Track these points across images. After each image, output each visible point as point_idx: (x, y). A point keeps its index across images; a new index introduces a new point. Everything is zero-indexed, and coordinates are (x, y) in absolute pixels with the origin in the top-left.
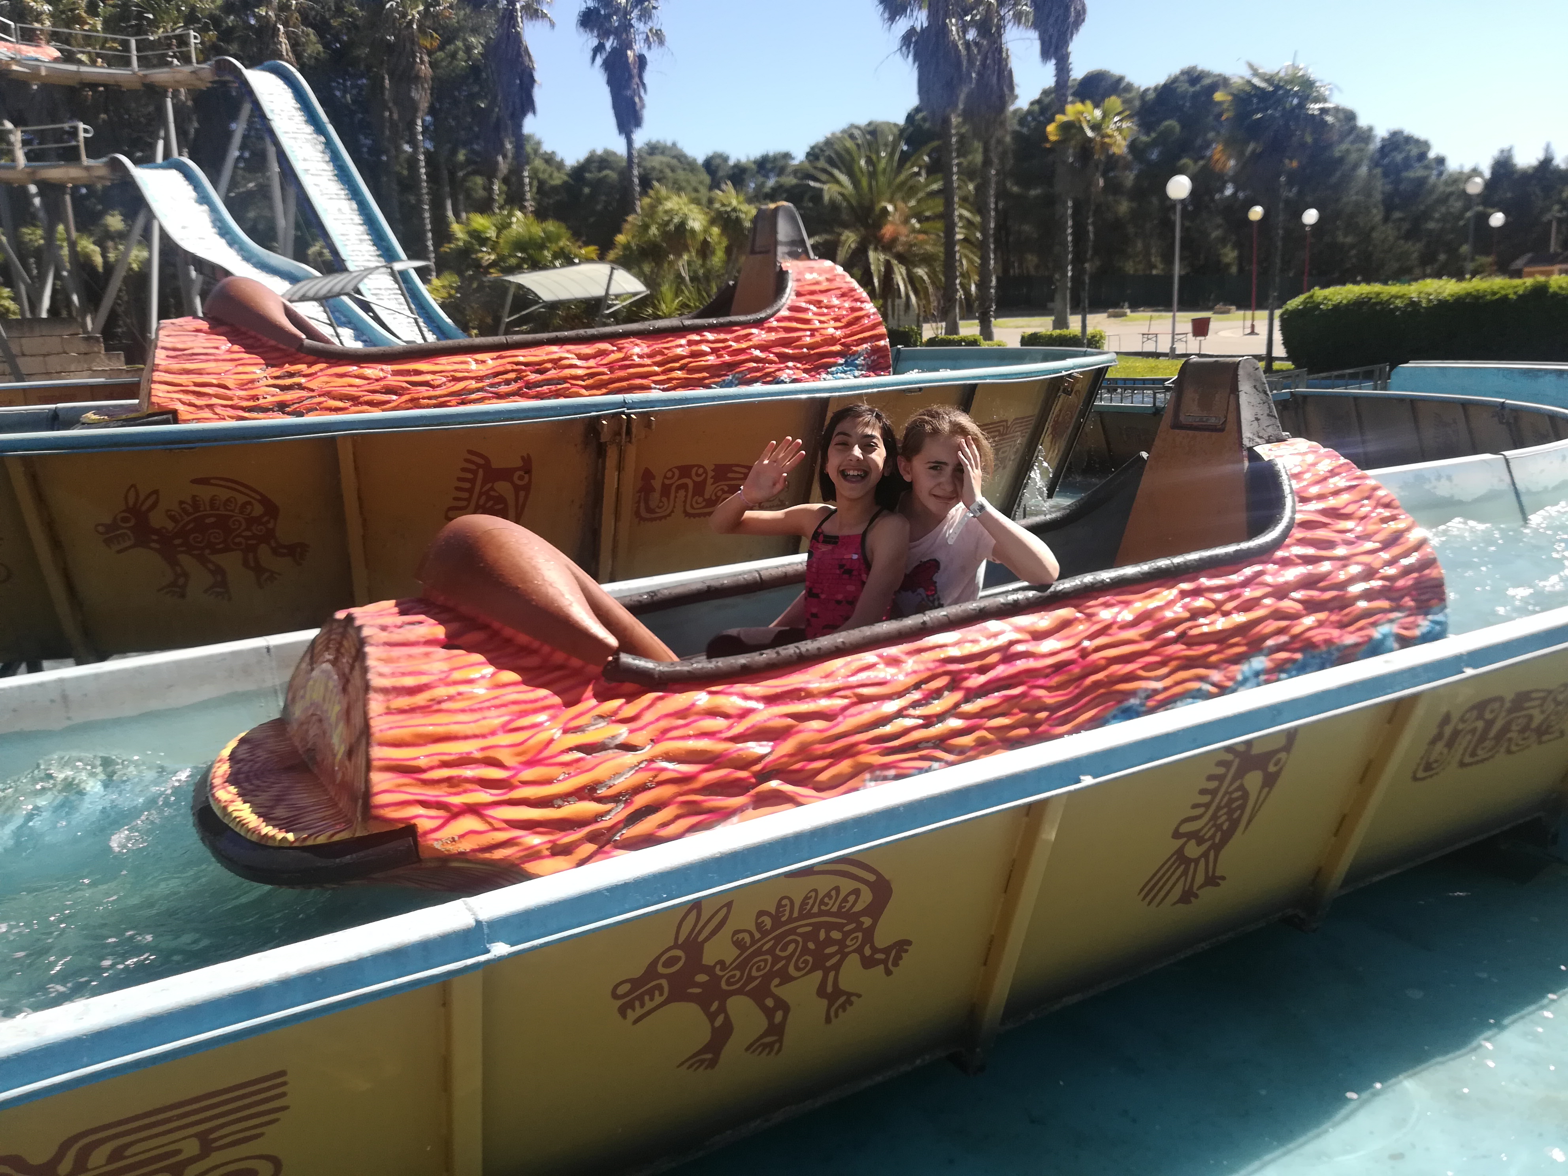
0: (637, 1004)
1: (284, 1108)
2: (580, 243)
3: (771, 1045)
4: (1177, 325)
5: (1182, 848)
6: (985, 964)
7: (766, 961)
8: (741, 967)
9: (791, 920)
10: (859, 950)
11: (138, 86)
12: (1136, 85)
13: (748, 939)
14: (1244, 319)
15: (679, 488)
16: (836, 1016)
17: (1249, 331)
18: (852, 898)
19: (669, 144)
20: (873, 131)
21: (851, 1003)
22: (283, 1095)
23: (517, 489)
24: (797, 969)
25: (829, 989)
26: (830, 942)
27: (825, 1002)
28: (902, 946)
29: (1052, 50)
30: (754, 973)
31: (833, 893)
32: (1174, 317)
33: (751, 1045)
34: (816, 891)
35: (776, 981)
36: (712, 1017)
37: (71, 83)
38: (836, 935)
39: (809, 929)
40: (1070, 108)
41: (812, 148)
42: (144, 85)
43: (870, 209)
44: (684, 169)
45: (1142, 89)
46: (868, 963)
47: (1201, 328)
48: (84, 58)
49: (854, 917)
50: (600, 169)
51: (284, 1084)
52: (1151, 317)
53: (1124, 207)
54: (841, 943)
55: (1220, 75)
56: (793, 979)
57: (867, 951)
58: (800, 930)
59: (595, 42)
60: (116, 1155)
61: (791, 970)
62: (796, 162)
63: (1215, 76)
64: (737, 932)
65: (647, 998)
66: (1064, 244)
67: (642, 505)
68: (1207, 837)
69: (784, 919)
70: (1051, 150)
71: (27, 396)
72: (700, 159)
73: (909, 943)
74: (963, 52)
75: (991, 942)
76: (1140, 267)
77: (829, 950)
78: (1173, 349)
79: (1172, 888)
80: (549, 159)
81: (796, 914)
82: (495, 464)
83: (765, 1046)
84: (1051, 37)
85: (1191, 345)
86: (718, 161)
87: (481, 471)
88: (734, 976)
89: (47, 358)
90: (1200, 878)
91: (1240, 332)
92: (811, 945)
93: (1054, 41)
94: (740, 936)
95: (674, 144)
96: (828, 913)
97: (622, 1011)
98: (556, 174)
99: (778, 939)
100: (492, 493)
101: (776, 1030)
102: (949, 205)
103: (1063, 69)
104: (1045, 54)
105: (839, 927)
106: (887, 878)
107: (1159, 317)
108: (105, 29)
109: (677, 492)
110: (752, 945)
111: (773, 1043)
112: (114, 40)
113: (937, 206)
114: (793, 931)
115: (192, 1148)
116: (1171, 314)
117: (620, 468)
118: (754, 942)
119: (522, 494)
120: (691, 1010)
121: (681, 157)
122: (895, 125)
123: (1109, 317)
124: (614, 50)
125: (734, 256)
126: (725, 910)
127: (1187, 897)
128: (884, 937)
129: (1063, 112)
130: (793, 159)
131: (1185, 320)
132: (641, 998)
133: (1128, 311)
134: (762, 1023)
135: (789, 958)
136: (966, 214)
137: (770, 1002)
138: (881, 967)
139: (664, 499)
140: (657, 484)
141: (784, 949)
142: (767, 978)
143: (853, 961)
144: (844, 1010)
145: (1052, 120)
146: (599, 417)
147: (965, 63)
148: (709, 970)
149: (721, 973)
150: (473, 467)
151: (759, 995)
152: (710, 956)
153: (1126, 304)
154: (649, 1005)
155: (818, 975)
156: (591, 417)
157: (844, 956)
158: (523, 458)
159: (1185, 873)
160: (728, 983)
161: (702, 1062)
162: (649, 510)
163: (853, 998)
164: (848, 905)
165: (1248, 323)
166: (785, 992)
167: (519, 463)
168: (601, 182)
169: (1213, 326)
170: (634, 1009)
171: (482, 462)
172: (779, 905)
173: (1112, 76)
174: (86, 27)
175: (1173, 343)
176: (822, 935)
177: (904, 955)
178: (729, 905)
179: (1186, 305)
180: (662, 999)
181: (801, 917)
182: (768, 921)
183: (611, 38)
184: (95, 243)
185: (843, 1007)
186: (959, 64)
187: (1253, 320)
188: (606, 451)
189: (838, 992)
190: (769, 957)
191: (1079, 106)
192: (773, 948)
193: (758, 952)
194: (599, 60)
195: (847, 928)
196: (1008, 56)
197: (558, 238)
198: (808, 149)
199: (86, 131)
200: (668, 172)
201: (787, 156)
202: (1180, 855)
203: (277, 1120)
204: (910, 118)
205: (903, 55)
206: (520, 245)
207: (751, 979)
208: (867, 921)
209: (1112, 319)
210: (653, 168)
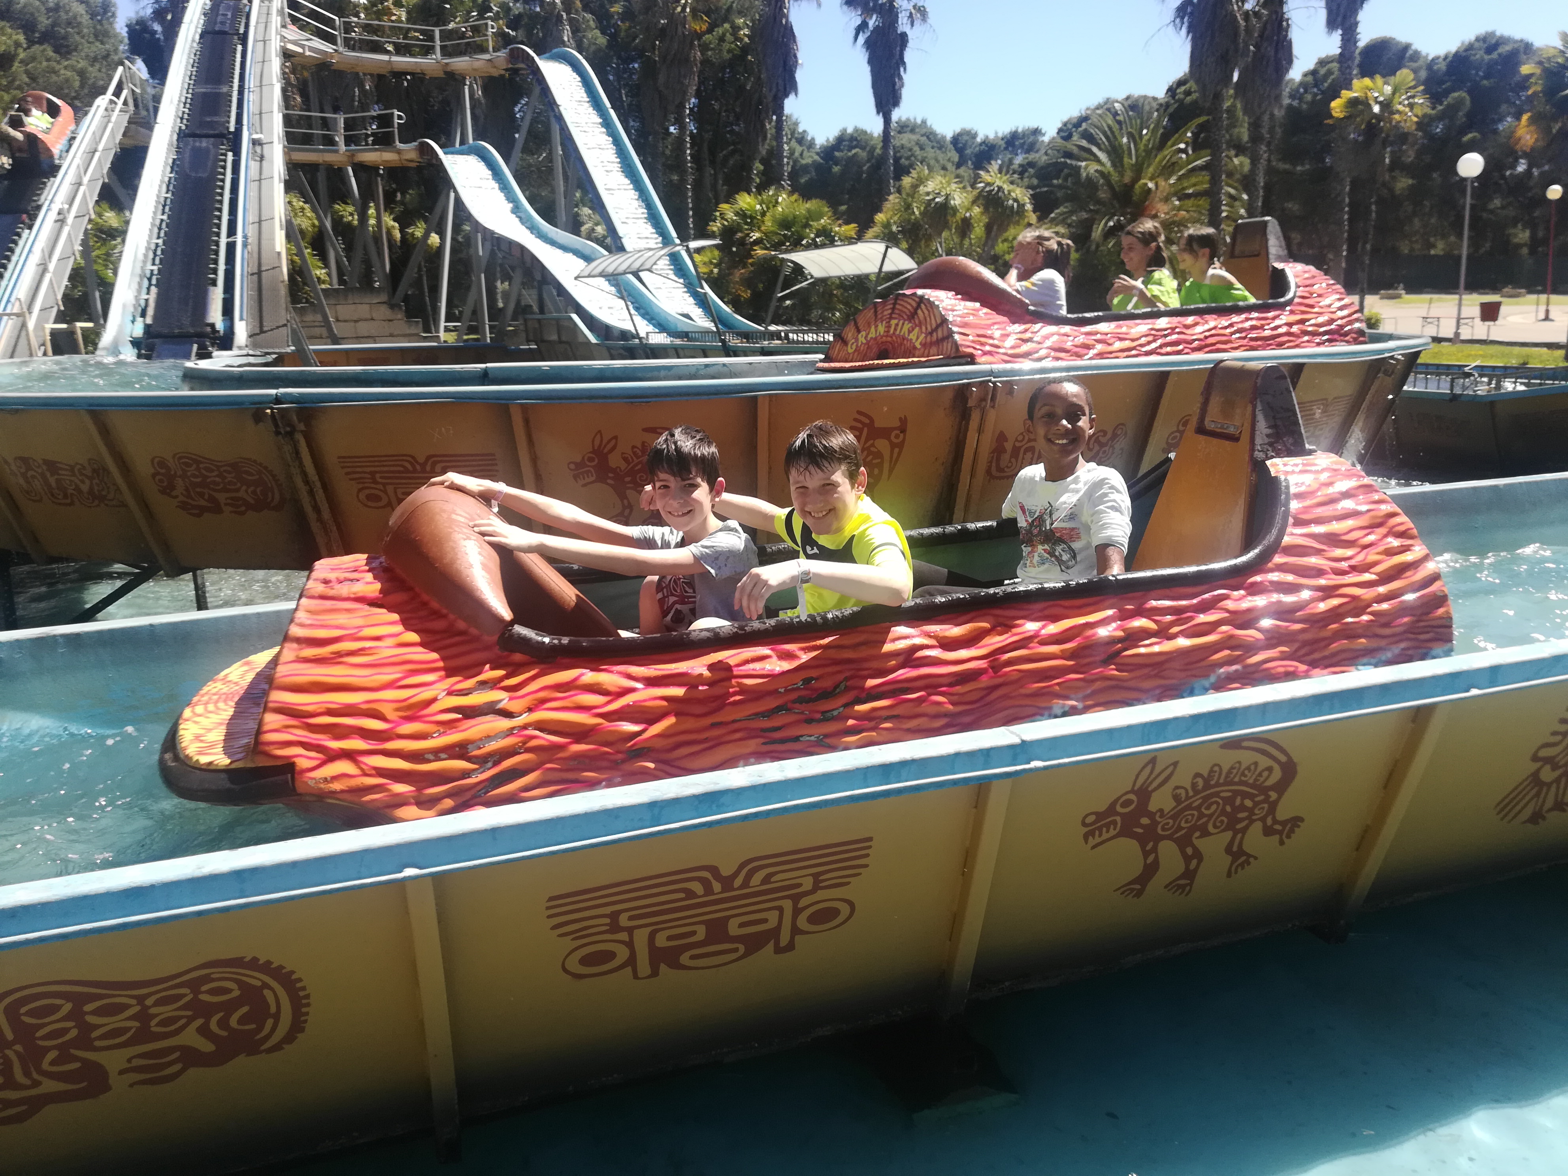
0: (1097, 832)
1: (866, 866)
2: (840, 222)
3: (1182, 887)
4: (1463, 308)
5: (1538, 771)
6: (1357, 849)
7: (1193, 815)
8: (1174, 817)
9: (1217, 785)
10: (1263, 820)
11: (441, 75)
12: (1424, 53)
13: (1183, 795)
14: (1538, 304)
15: (1026, 450)
16: (1236, 872)
17: (1542, 315)
18: (1265, 774)
19: (919, 121)
20: (1134, 106)
21: (1249, 864)
22: (867, 855)
23: (893, 446)
24: (1215, 827)
25: (1235, 849)
26: (1243, 808)
27: (1230, 858)
28: (1296, 821)
29: (1339, 19)
30: (1183, 824)
31: (1253, 767)
32: (1460, 300)
33: (1171, 883)
34: (1239, 763)
35: (1197, 834)
36: (1146, 854)
37: (383, 72)
38: (1248, 803)
39: (1229, 794)
40: (1356, 83)
41: (1065, 124)
42: (446, 73)
43: (1129, 188)
44: (933, 147)
45: (1430, 58)
46: (1268, 831)
47: (1490, 313)
48: (390, 48)
49: (1264, 790)
50: (850, 148)
51: (870, 847)
52: (1431, 299)
53: (1403, 183)
54: (1251, 811)
55: (1522, 41)
56: (1210, 834)
57: (1269, 821)
58: (1222, 794)
59: (858, 21)
60: (766, 880)
61: (1211, 828)
62: (1046, 139)
63: (1516, 42)
64: (1177, 788)
65: (1104, 829)
66: (1340, 223)
67: (994, 464)
68: (1562, 763)
69: (1212, 783)
70: (1332, 128)
71: (349, 357)
72: (949, 135)
73: (1301, 819)
74: (1242, 23)
75: (1366, 831)
76: (1417, 246)
77: (1241, 815)
78: (1457, 334)
79: (1523, 808)
80: (801, 139)
81: (1221, 781)
82: (877, 424)
83: (1180, 886)
84: (1339, 6)
85: (1480, 330)
86: (965, 138)
87: (866, 430)
88: (1168, 824)
89: (358, 325)
90: (1550, 803)
91: (1531, 318)
92: (1228, 809)
93: (1342, 10)
94: (1178, 791)
95: (924, 122)
96: (1245, 784)
97: (1086, 837)
98: (805, 154)
99: (1206, 798)
100: (872, 449)
101: (1189, 875)
102: (1215, 182)
103: (1349, 37)
104: (1332, 24)
105: (1251, 797)
106: (1295, 760)
107: (1439, 300)
108: (408, 20)
109: (1025, 453)
110: (1186, 800)
111: (1187, 885)
112: (416, 30)
113: (1203, 182)
114: (1217, 794)
115: (808, 884)
116: (1457, 297)
117: (980, 431)
118: (1188, 798)
119: (896, 450)
120: (1130, 846)
121: (931, 135)
122: (1155, 99)
123: (1381, 298)
124: (876, 28)
125: (993, 234)
126: (1171, 768)
127: (1536, 817)
128: (1284, 812)
129: (1349, 87)
130: (1044, 135)
131: (1472, 303)
132: (1100, 829)
133: (1403, 292)
134: (1181, 868)
135: (1210, 816)
136: (1232, 191)
137: (1189, 851)
138: (1277, 837)
139: (1013, 460)
140: (1008, 446)
141: (1208, 808)
142: (1191, 830)
143: (1257, 828)
144: (1243, 868)
145: (1336, 95)
146: (969, 384)
147: (1243, 34)
148: (1151, 815)
149: (1159, 819)
150: (859, 425)
151: (1183, 842)
152: (1153, 807)
153: (1402, 285)
154: (1105, 836)
155: (1229, 834)
156: (963, 384)
157: (1252, 822)
158: (900, 419)
159: (1538, 795)
160: (1163, 829)
161: (1132, 890)
162: (1000, 470)
163: (1251, 860)
164: (1262, 779)
165: (1542, 308)
166: (1201, 844)
167: (898, 424)
168: (852, 160)
169: (1503, 310)
170: (1094, 838)
171: (867, 421)
172: (1211, 771)
173: (1398, 43)
174: (394, 18)
175: (1458, 327)
176: (1238, 801)
177: (1296, 829)
178: (1175, 764)
179: (1473, 286)
180: (1115, 832)
181: (1226, 783)
182: (1200, 782)
183: (874, 17)
184: (394, 220)
185: (1242, 865)
186: (1236, 34)
187: (1548, 304)
188: (970, 415)
189: (1241, 852)
190: (1196, 813)
191: (1367, 81)
192: (1200, 806)
193: (1189, 807)
194: (861, 39)
195: (1258, 799)
196: (1288, 25)
197: (820, 217)
198: (1060, 125)
199: (400, 117)
200: (916, 149)
201: (1036, 132)
202: (1535, 777)
203: (860, 874)
204: (1171, 91)
205: (1175, 25)
206: (785, 223)
207: (1180, 828)
208: (1273, 795)
209: (1386, 301)
210: (903, 147)
